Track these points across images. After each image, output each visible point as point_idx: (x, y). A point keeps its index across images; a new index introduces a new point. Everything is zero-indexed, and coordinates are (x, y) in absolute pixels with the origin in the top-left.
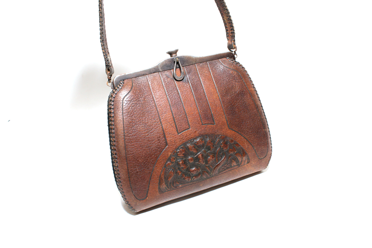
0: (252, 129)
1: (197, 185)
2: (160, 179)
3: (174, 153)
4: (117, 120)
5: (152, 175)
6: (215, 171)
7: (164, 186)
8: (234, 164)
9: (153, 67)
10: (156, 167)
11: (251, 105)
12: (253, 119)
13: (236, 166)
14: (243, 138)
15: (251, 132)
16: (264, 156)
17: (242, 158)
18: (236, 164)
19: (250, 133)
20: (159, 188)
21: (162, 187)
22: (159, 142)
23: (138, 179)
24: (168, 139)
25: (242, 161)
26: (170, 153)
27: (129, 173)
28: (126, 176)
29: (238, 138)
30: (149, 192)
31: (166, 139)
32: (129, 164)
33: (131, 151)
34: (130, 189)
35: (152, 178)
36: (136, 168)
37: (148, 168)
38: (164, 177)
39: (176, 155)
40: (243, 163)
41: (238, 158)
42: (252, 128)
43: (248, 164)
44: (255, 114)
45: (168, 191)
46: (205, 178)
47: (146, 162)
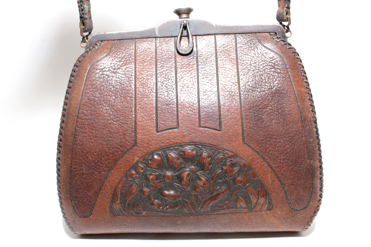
0: (286, 154)
1: (172, 220)
2: (114, 194)
3: (143, 160)
4: (74, 93)
5: (104, 184)
6: (205, 206)
7: (117, 206)
8: (243, 204)
9: (147, 29)
10: (112, 173)
11: (294, 115)
12: (292, 139)
13: (245, 208)
14: (266, 165)
15: (284, 159)
16: (302, 207)
17: (258, 198)
18: (245, 205)
19: (280, 159)
20: (111, 207)
21: (114, 206)
22: (124, 138)
23: (82, 184)
24: (139, 136)
25: (256, 203)
26: (137, 159)
27: (71, 171)
28: (67, 175)
29: (258, 163)
30: (95, 208)
31: (136, 136)
32: (74, 159)
33: (81, 141)
34: (69, 195)
35: (103, 187)
36: (82, 166)
37: (99, 173)
38: (121, 192)
39: (147, 164)
40: (258, 208)
41: (249, 197)
42: (287, 152)
43: (268, 212)
44: (297, 131)
45: (124, 215)
46: (186, 213)
47: (99, 162)
